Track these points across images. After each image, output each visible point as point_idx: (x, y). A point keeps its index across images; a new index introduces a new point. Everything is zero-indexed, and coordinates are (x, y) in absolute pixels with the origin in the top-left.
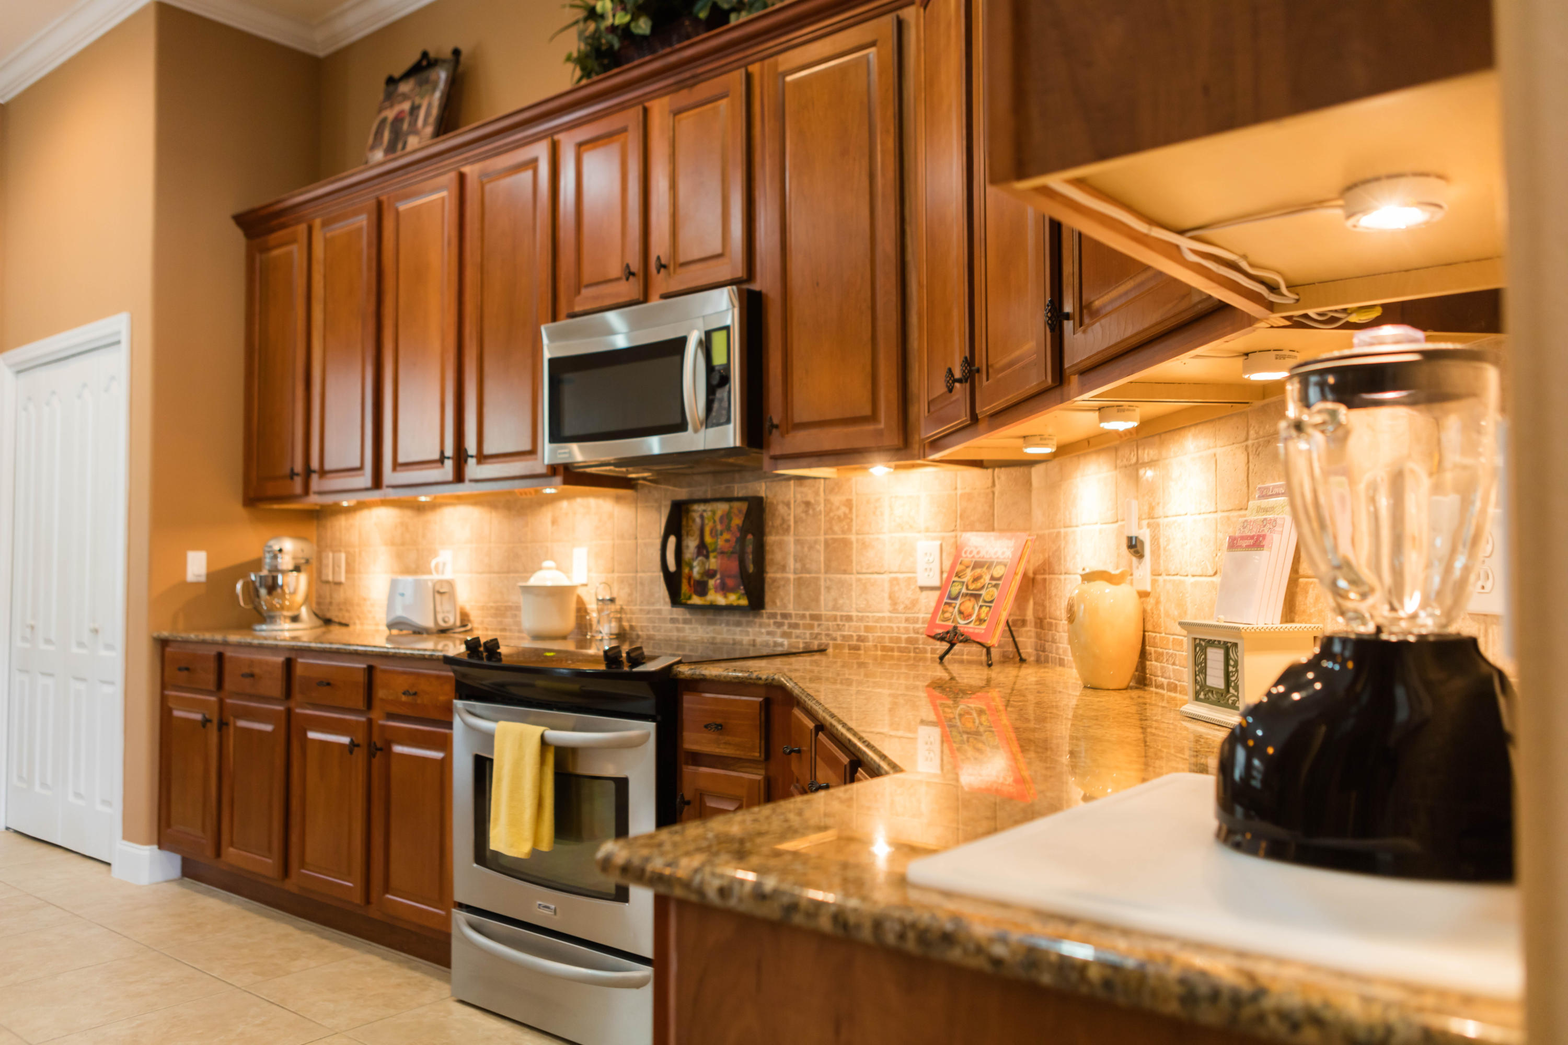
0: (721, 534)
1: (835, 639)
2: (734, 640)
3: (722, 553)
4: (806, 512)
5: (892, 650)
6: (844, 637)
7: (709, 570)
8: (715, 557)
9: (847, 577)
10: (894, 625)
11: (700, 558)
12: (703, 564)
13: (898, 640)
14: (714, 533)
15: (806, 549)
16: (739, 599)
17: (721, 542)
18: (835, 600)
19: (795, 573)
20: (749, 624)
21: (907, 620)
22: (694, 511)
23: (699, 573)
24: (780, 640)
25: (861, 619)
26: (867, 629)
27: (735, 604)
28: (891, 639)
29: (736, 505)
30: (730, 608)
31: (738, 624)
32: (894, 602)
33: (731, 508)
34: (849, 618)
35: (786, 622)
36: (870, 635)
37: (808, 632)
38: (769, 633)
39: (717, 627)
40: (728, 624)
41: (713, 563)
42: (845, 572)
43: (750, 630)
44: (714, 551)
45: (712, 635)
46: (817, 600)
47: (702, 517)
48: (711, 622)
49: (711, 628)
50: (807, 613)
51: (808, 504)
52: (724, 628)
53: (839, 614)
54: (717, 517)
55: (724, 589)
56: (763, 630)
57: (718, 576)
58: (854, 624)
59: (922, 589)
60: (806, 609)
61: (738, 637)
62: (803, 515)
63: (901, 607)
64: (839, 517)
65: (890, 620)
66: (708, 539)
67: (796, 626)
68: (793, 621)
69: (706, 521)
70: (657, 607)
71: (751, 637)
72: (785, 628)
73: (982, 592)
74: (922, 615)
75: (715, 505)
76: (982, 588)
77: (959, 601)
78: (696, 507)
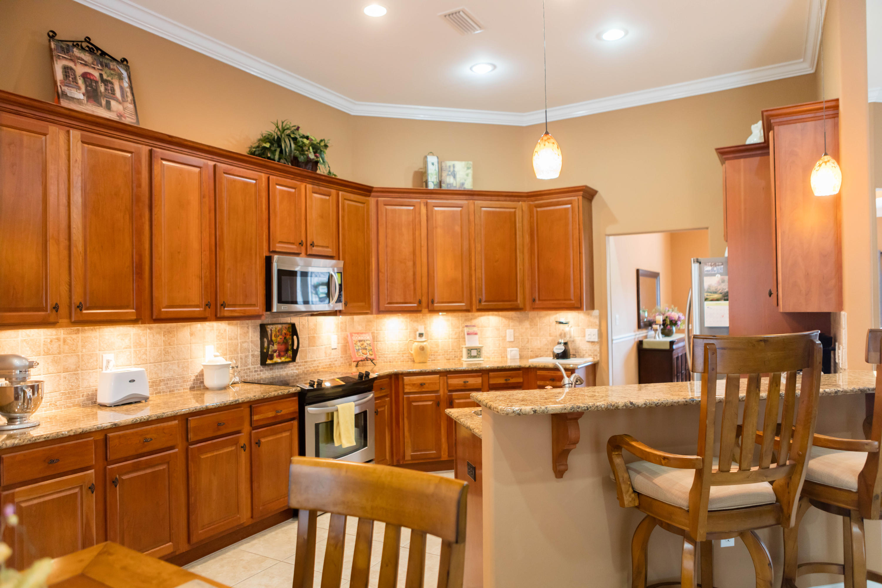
0: (279, 336)
2: (280, 374)
3: (279, 343)
6: (314, 367)
7: (274, 350)
8: (276, 345)
9: (314, 348)
10: (326, 361)
11: (270, 346)
12: (272, 347)
13: (327, 365)
14: (276, 336)
16: (285, 359)
17: (278, 339)
20: (285, 368)
21: (329, 359)
22: (268, 328)
23: (270, 351)
24: (295, 371)
25: (318, 360)
26: (320, 363)
27: (284, 361)
28: (325, 365)
29: (284, 325)
30: (283, 363)
31: (282, 368)
32: (326, 353)
33: (282, 326)
34: (315, 361)
36: (320, 365)
38: (292, 370)
39: (274, 371)
40: (278, 369)
41: (275, 347)
42: (314, 346)
44: (275, 343)
45: (272, 374)
46: (306, 356)
47: (271, 330)
48: (271, 369)
49: (271, 372)
50: (303, 361)
52: (277, 371)
53: (312, 359)
54: (277, 331)
55: (279, 356)
56: (290, 369)
57: (278, 352)
58: (316, 362)
59: (332, 349)
60: (303, 360)
61: (281, 373)
63: (328, 355)
65: (325, 359)
66: (273, 338)
68: (299, 364)
69: (273, 332)
70: (249, 367)
71: (286, 372)
72: (297, 367)
73: (367, 348)
74: (332, 357)
75: (276, 326)
76: (366, 347)
77: (360, 351)
78: (269, 326)
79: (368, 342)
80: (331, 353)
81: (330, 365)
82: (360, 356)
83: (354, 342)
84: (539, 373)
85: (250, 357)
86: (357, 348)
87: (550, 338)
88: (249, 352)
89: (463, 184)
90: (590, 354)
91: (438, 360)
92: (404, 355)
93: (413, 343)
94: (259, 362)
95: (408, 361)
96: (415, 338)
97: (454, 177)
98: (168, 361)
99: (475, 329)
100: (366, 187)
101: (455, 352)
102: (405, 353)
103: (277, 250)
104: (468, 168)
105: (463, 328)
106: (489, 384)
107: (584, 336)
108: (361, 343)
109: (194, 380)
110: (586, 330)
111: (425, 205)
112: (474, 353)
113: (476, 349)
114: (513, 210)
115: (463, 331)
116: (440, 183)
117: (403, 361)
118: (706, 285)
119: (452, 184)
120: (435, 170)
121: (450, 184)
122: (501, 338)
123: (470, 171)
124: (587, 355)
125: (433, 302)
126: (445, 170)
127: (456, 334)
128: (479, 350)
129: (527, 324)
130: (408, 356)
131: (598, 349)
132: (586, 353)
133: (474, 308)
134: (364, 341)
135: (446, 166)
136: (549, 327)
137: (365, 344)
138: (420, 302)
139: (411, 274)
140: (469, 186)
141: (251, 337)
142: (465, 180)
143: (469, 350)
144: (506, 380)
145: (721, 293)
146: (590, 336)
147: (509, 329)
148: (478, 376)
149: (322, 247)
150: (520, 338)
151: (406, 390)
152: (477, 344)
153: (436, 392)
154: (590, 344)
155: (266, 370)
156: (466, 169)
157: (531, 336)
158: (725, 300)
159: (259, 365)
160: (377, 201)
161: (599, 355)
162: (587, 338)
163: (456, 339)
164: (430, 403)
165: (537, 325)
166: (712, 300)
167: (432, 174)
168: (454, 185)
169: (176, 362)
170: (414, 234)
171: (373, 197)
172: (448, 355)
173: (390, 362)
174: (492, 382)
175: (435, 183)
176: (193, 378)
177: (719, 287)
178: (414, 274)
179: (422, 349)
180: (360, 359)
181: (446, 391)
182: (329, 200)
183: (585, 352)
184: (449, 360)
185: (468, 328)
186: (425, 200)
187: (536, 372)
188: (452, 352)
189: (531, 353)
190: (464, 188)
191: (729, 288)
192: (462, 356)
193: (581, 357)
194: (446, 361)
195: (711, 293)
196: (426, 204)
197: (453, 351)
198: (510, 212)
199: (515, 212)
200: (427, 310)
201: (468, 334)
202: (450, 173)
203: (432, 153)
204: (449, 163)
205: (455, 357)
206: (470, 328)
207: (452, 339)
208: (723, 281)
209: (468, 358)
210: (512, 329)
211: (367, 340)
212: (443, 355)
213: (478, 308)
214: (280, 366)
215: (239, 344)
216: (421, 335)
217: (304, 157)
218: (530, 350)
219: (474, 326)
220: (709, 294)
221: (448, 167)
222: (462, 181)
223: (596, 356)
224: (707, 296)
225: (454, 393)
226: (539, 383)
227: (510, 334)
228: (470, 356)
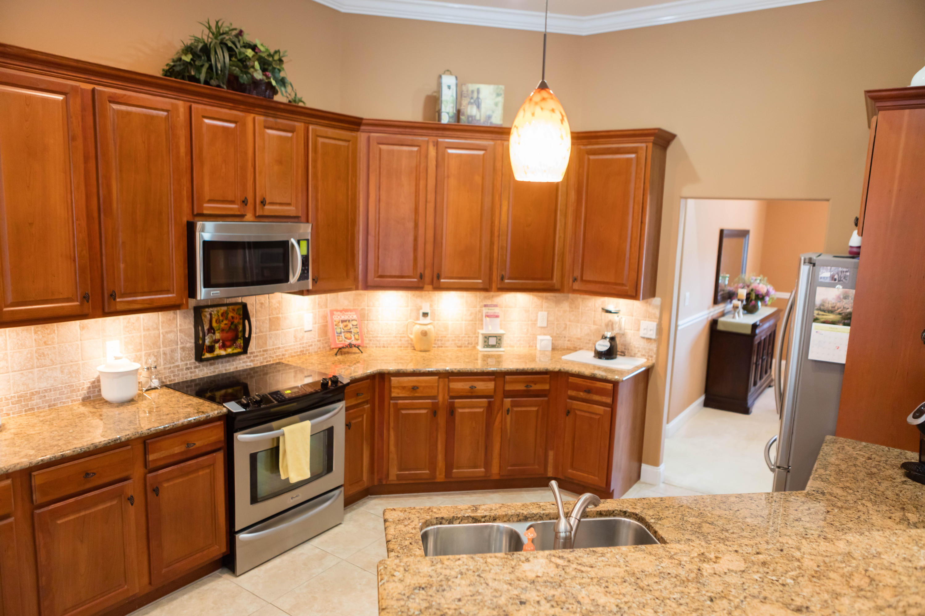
0: (222, 321)
1: (273, 357)
2: (225, 369)
3: (223, 330)
4: (261, 307)
5: (295, 356)
6: (277, 356)
7: (215, 339)
8: (219, 333)
9: (278, 332)
10: (295, 347)
11: (210, 335)
12: (212, 337)
13: (297, 352)
14: (218, 321)
15: (261, 323)
16: (233, 350)
17: (222, 325)
18: (273, 342)
19: (256, 333)
20: (233, 361)
21: (300, 344)
23: (209, 342)
24: (249, 364)
25: (283, 347)
26: (286, 351)
27: (231, 353)
28: (295, 353)
29: (231, 307)
30: (229, 355)
31: (228, 361)
32: (295, 337)
33: (228, 308)
34: (279, 348)
35: (252, 355)
36: (287, 353)
37: (262, 358)
38: (244, 362)
39: (216, 366)
40: (222, 363)
41: (218, 336)
42: (278, 330)
43: (234, 363)
44: (217, 330)
45: (212, 370)
46: (266, 344)
47: (211, 314)
48: (211, 364)
49: (212, 367)
50: (261, 350)
51: (262, 304)
52: (220, 365)
53: (274, 347)
54: (220, 314)
55: (224, 347)
56: (241, 362)
57: (221, 341)
58: (280, 350)
59: (305, 332)
60: (261, 348)
61: (228, 368)
62: (260, 309)
63: (298, 340)
64: (275, 308)
65: (294, 345)
66: (214, 324)
67: (257, 356)
68: (255, 354)
69: (213, 316)
70: (177, 364)
71: (235, 366)
72: (252, 358)
73: (352, 330)
74: (305, 341)
75: (219, 308)
76: (351, 329)
77: (343, 334)
78: (207, 310)
79: (355, 323)
80: (303, 337)
81: (301, 351)
82: (342, 341)
83: (335, 323)
84: (571, 379)
85: (179, 351)
86: (339, 331)
87: (593, 327)
88: (177, 345)
89: (489, 117)
90: (644, 353)
91: (447, 347)
92: (403, 339)
93: (414, 326)
94: (193, 357)
95: (407, 347)
96: (418, 319)
97: (478, 107)
98: (45, 366)
99: (496, 310)
100: (353, 119)
101: (469, 337)
102: (404, 337)
103: (205, 212)
104: (498, 95)
105: (481, 307)
106: (504, 390)
107: (638, 330)
108: (345, 324)
109: (89, 388)
110: (642, 322)
111: (434, 146)
112: (492, 341)
113: (496, 337)
115: (480, 311)
116: (458, 114)
117: (401, 347)
118: (818, 300)
119: (475, 116)
120: (452, 96)
121: (471, 116)
122: (530, 322)
123: (501, 99)
124: (639, 354)
125: (439, 277)
126: (465, 97)
127: (471, 315)
128: (499, 338)
129: (565, 306)
130: (408, 341)
131: (655, 349)
132: (639, 351)
133: (494, 286)
134: (349, 321)
135: (467, 91)
136: (593, 313)
137: (350, 326)
138: (421, 277)
139: (411, 238)
141: (180, 325)
142: (493, 112)
143: (487, 338)
144: (527, 386)
145: (840, 314)
146: (645, 331)
147: (542, 311)
148: (490, 380)
149: (281, 204)
150: (556, 323)
151: (393, 395)
152: (497, 331)
153: (434, 398)
154: (645, 341)
155: (203, 366)
156: (495, 95)
157: (570, 321)
158: (845, 324)
159: (193, 360)
160: (369, 138)
161: (655, 356)
162: (642, 333)
163: (472, 321)
164: (424, 411)
165: (578, 308)
166: (824, 322)
167: (447, 102)
168: (478, 118)
169: (59, 366)
170: (417, 185)
171: (363, 132)
172: (459, 340)
173: (384, 347)
174: (508, 387)
175: (451, 115)
176: (87, 385)
177: (839, 305)
178: (416, 240)
179: (425, 333)
180: (341, 346)
181: (447, 397)
182: (291, 137)
183: (637, 350)
184: (461, 347)
185: (487, 308)
186: (435, 139)
187: (568, 379)
188: (464, 337)
189: (569, 343)
190: (491, 123)
191: (854, 307)
192: (477, 343)
193: (631, 356)
194: (456, 348)
195: (824, 311)
196: (436, 144)
197: (467, 336)
200: (430, 287)
201: (487, 316)
203: (448, 72)
204: (472, 87)
205: (468, 344)
206: (490, 308)
207: (465, 321)
208: (846, 297)
209: (484, 347)
210: (545, 311)
211: (352, 320)
212: (453, 340)
213: (499, 286)
214: (224, 360)
215: (161, 336)
216: (425, 315)
217: (247, 76)
218: (567, 339)
219: (496, 306)
220: (821, 313)
221: (470, 92)
222: (488, 113)
223: (651, 357)
224: (818, 314)
225: (456, 400)
226: (571, 393)
227: (542, 318)
228: (487, 345)
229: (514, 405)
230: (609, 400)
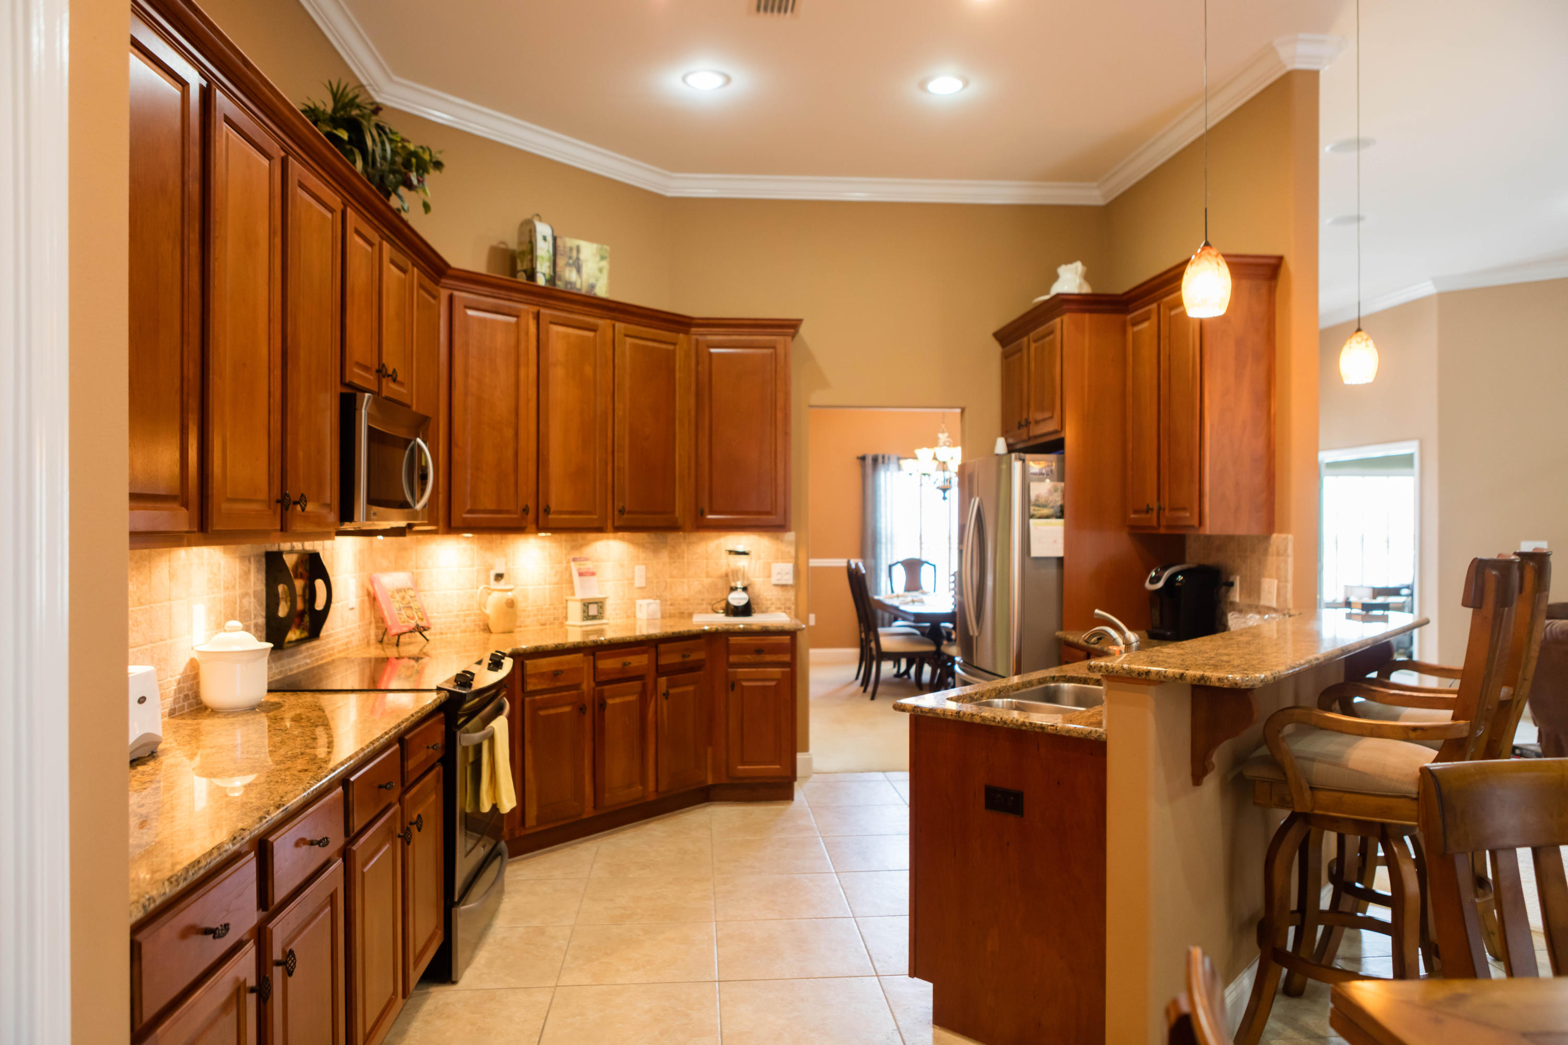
6: (329, 650)
10: (342, 636)
13: (343, 644)
21: (346, 631)
26: (335, 641)
28: (341, 645)
32: (342, 618)
33: (301, 556)
36: (335, 645)
39: (285, 661)
56: (306, 654)
63: (344, 623)
65: (341, 632)
73: (412, 605)
74: (349, 626)
75: (291, 556)
76: (409, 603)
77: (403, 611)
79: (411, 593)
80: (347, 619)
81: (347, 643)
82: (404, 622)
83: (389, 593)
86: (397, 605)
87: (707, 581)
90: (779, 606)
91: (527, 626)
92: (467, 619)
93: (489, 594)
95: (474, 631)
96: (488, 583)
97: (579, 271)
99: (588, 566)
100: (442, 265)
101: (555, 609)
102: (469, 615)
103: (354, 381)
104: (602, 258)
105: (568, 562)
107: (769, 576)
108: (401, 594)
109: (175, 690)
110: (774, 565)
111: (534, 318)
112: (593, 610)
113: (596, 603)
114: (671, 347)
115: (568, 569)
116: (552, 279)
117: (465, 631)
118: (1033, 496)
119: (575, 283)
120: (548, 251)
121: (571, 283)
122: (626, 582)
123: (605, 264)
124: (773, 608)
125: (547, 511)
126: (562, 255)
127: (556, 575)
128: (600, 604)
129: (664, 555)
130: (474, 621)
131: (793, 598)
132: (772, 604)
133: (610, 524)
134: (404, 590)
135: (565, 247)
136: (705, 561)
137: (408, 598)
138: (525, 511)
139: (510, 453)
140: (602, 291)
142: (597, 280)
143: (586, 605)
144: (684, 656)
145: (1052, 507)
146: (779, 577)
147: (639, 564)
148: (644, 652)
149: (398, 383)
150: (655, 581)
151: (530, 688)
152: (595, 594)
153: (577, 687)
154: (779, 589)
156: (598, 258)
157: (671, 577)
158: (1058, 517)
160: (451, 298)
161: (793, 607)
162: (774, 580)
163: (557, 583)
164: (567, 709)
165: (683, 558)
166: (1040, 517)
167: (542, 258)
168: (578, 286)
170: (516, 373)
171: (442, 287)
172: (542, 615)
173: (441, 634)
174: (664, 661)
175: (548, 277)
176: (174, 687)
177: (1051, 498)
178: (516, 453)
179: (511, 604)
180: (405, 629)
181: (592, 684)
182: (404, 281)
183: (769, 603)
185: (578, 563)
186: (535, 309)
187: (728, 640)
188: (549, 609)
189: (671, 607)
190: (595, 294)
191: (1064, 500)
192: (566, 618)
193: (763, 612)
194: (540, 627)
195: (1039, 506)
196: (537, 316)
197: (552, 607)
198: (668, 350)
199: (674, 351)
200: (534, 526)
201: (581, 574)
202: (571, 261)
203: (543, 218)
204: (572, 242)
205: (554, 619)
206: (582, 563)
207: (550, 584)
208: (1056, 490)
209: (584, 620)
210: (643, 564)
211: (408, 589)
212: (535, 615)
213: (617, 524)
215: (238, 600)
216: (499, 577)
218: (669, 603)
219: (587, 559)
220: (1036, 508)
221: (568, 250)
222: (592, 281)
223: (789, 608)
224: (1034, 510)
225: (606, 687)
226: (733, 659)
227: (640, 574)
228: (587, 617)
229: (671, 685)
230: (787, 658)
